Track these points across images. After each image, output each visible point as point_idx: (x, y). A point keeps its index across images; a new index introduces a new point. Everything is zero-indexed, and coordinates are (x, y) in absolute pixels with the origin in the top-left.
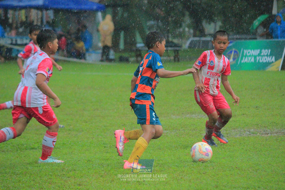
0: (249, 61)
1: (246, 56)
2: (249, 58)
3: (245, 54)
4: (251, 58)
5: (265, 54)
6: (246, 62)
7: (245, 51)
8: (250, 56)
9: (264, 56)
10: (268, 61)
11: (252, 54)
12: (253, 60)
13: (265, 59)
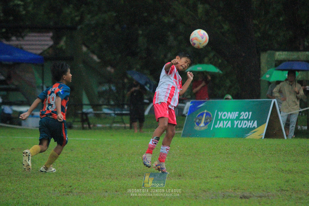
0: (224, 127)
1: (221, 119)
2: (225, 123)
3: (219, 118)
4: (227, 122)
5: (245, 118)
6: (221, 127)
7: (220, 114)
8: (226, 120)
9: (244, 120)
10: (248, 127)
11: (228, 118)
12: (229, 125)
13: (245, 124)
